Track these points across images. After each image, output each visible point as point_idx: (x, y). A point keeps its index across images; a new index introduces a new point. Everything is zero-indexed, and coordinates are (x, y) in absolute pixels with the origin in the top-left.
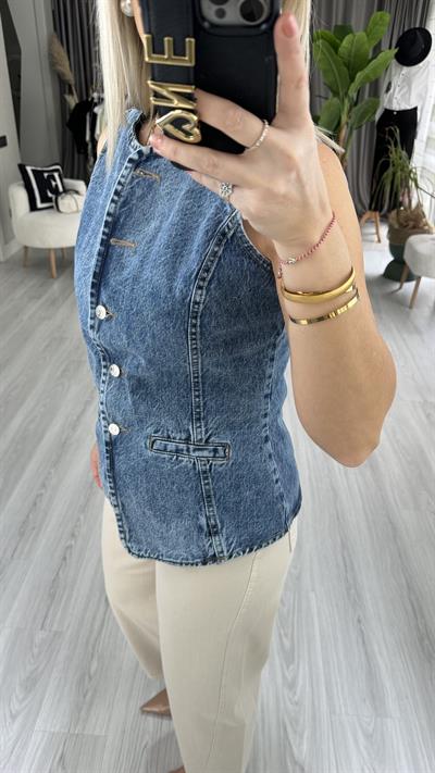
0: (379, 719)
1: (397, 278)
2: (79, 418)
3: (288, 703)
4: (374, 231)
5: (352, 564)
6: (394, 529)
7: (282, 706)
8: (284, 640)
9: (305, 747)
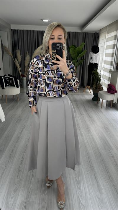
0: (101, 195)
1: (97, 101)
2: (21, 132)
3: (79, 192)
4: (89, 90)
5: (91, 162)
6: (100, 154)
7: (78, 193)
8: (77, 179)
9: (84, 201)
